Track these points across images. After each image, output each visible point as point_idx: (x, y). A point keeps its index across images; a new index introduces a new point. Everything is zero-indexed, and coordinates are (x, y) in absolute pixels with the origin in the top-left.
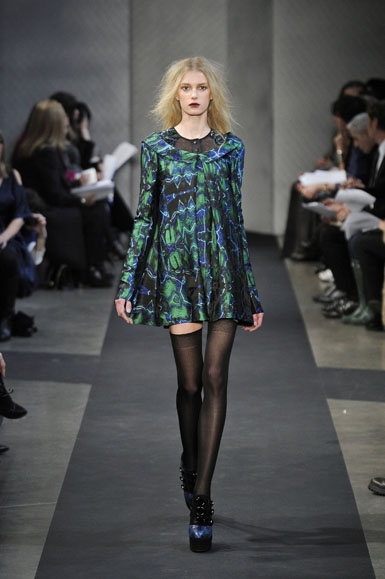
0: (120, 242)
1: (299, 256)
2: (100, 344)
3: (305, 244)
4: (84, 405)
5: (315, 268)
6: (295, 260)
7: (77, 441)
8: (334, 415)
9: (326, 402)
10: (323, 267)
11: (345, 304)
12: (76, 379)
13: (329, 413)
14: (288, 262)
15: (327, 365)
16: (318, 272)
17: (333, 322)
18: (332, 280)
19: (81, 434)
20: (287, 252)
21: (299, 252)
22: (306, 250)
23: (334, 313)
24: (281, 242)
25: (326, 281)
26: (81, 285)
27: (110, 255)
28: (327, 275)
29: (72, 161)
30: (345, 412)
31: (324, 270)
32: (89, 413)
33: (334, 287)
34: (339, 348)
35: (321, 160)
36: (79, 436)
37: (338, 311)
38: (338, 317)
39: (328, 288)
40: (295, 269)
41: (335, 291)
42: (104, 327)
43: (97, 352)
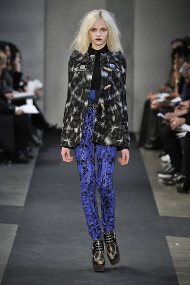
0: (36, 135)
1: (150, 146)
2: (24, 199)
3: (153, 139)
4: (14, 238)
5: (159, 154)
6: (147, 149)
7: (9, 260)
8: (170, 246)
9: (165, 238)
10: (164, 153)
11: (177, 177)
12: (8, 221)
13: (167, 245)
14: (142, 151)
15: (165, 215)
16: (160, 156)
17: (169, 188)
18: (170, 161)
19: (11, 255)
20: (141, 144)
21: (150, 144)
22: (153, 142)
23: (171, 182)
24: (138, 138)
25: (166, 162)
26: (10, 162)
27: (30, 143)
28: (167, 158)
29: (8, 84)
30: (177, 244)
31: (165, 155)
32: (16, 242)
33: (170, 166)
34: (174, 204)
35: (163, 86)
36: (10, 257)
37: (173, 181)
38: (173, 184)
39: (167, 167)
40: (147, 154)
41: (171, 168)
42: (27, 189)
43: (22, 204)
